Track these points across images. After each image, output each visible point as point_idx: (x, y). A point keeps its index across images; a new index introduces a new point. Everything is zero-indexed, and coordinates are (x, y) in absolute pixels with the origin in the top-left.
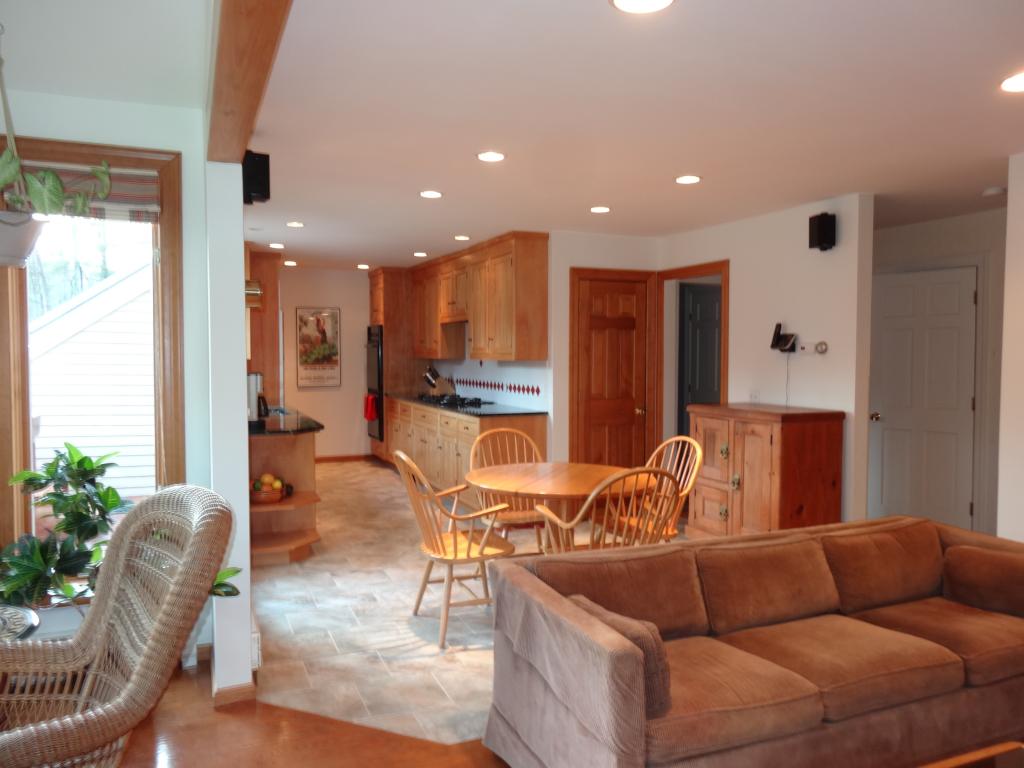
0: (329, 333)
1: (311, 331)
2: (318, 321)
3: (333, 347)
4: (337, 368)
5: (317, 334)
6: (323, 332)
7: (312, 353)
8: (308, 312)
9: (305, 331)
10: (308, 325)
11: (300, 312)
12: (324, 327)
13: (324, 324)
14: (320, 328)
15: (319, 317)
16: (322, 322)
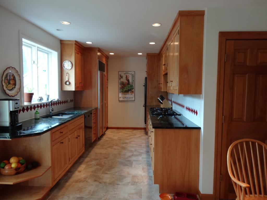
0: (130, 81)
1: (124, 80)
2: (127, 76)
3: (132, 86)
4: (133, 94)
5: (126, 81)
6: (128, 80)
7: (124, 88)
8: (123, 73)
9: (122, 80)
10: (123, 78)
11: (120, 73)
12: (129, 79)
13: (129, 77)
14: (127, 79)
15: (127, 75)
16: (128, 76)
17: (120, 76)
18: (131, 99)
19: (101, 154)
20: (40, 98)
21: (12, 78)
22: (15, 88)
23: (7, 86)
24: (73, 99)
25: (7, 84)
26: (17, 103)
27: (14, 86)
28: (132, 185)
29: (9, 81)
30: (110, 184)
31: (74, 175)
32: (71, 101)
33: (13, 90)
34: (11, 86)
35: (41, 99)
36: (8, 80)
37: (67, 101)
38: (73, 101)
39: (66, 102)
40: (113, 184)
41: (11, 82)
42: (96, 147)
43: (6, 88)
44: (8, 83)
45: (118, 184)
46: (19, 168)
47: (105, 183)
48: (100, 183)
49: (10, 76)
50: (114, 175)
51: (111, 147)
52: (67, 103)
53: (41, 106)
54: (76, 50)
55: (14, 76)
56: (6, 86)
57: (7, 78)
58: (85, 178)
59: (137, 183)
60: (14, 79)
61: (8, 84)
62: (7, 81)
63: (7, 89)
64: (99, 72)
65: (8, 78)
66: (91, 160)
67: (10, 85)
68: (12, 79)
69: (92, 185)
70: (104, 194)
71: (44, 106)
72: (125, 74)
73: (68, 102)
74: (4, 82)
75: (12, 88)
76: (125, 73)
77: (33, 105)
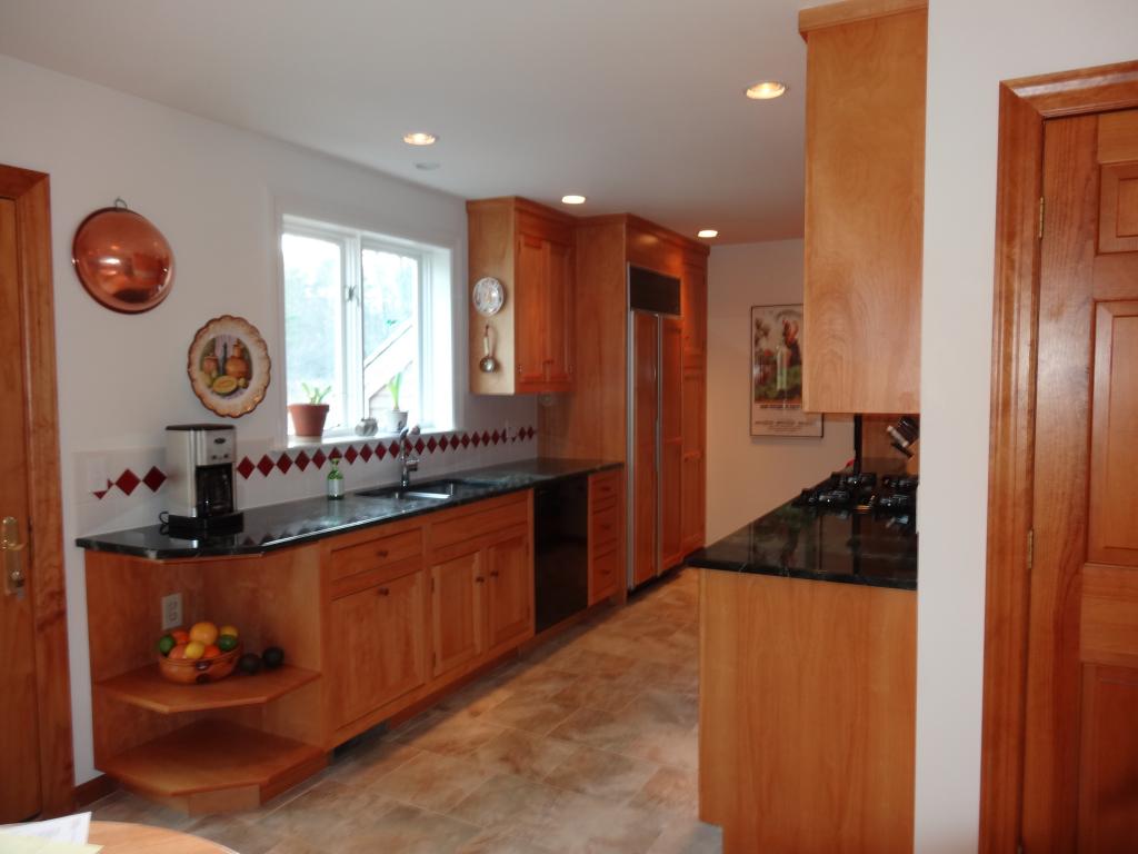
1: (775, 344)
2: (787, 327)
5: (784, 349)
6: (794, 344)
7: (774, 381)
8: (771, 312)
9: (764, 344)
10: (770, 334)
11: (757, 314)
12: (796, 337)
13: (796, 332)
14: (790, 338)
15: (790, 320)
16: (792, 329)
17: (758, 326)
18: (805, 431)
19: (602, 656)
20: (363, 424)
21: (232, 352)
22: (246, 386)
23: (213, 380)
24: (535, 428)
25: (214, 374)
26: (220, 441)
27: (242, 381)
28: (636, 805)
29: (221, 364)
30: (550, 781)
31: (447, 724)
32: (522, 434)
33: (238, 392)
34: (229, 382)
35: (370, 426)
36: (216, 360)
37: (500, 433)
38: (535, 437)
39: (496, 438)
40: (562, 785)
41: (231, 368)
42: (601, 627)
43: (210, 386)
44: (218, 369)
45: (578, 790)
46: (209, 663)
47: (536, 773)
48: (517, 771)
49: (225, 347)
50: (590, 750)
51: (661, 635)
52: (500, 441)
53: (366, 453)
54: (521, 233)
55: (242, 347)
56: (208, 381)
57: (214, 355)
58: (475, 743)
59: (661, 801)
60: (244, 355)
61: (219, 376)
62: (212, 365)
63: (213, 392)
64: (631, 315)
65: (219, 353)
66: (546, 678)
67: (225, 378)
68: (233, 357)
69: (482, 773)
70: (500, 817)
71: (381, 451)
72: (781, 319)
73: (505, 440)
74: (202, 369)
75: (234, 387)
76: (779, 315)
77: (327, 446)
